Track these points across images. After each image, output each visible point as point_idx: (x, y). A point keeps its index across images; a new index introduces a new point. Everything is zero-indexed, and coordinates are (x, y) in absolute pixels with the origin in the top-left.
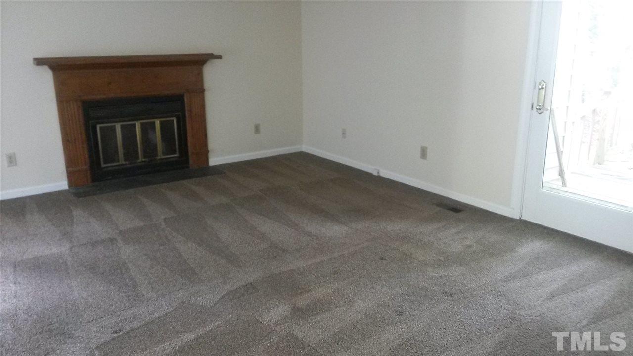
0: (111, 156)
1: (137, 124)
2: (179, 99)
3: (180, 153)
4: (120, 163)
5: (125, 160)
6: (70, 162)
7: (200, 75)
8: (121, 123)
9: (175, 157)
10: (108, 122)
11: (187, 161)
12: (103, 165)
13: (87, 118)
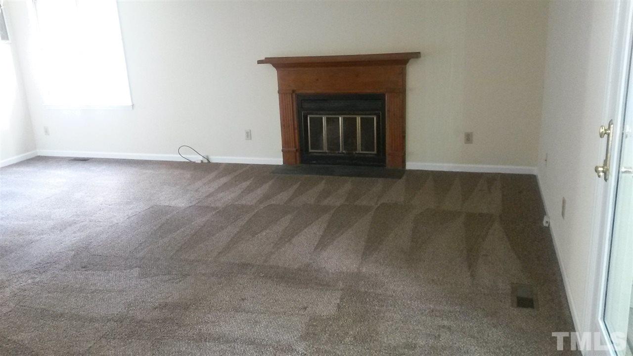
0: (317, 144)
1: (340, 118)
2: (380, 98)
3: (378, 151)
4: (324, 151)
5: (328, 150)
6: (285, 143)
7: (403, 75)
8: (327, 116)
9: (373, 154)
10: (317, 114)
11: (384, 161)
12: (310, 151)
13: (300, 108)
